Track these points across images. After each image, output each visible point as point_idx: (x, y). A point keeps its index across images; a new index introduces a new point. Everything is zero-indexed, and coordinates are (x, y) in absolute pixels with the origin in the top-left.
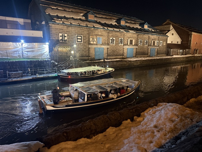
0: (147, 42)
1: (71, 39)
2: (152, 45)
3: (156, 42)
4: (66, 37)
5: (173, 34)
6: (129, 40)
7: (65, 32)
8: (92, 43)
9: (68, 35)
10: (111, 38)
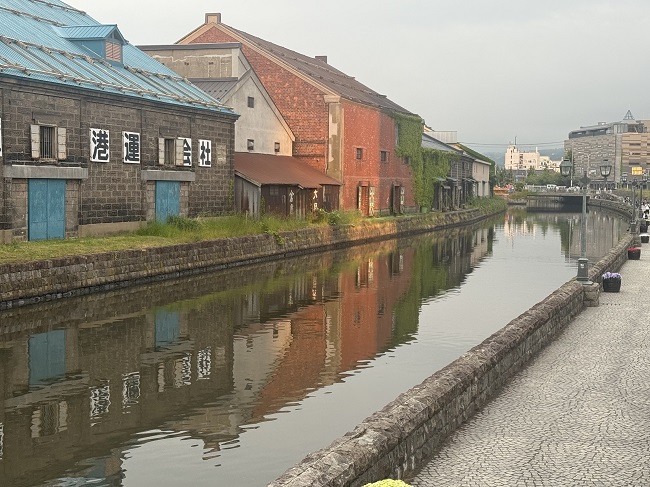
0: (132, 147)
2: (161, 161)
3: (179, 142)
5: (251, 102)
6: (35, 130)
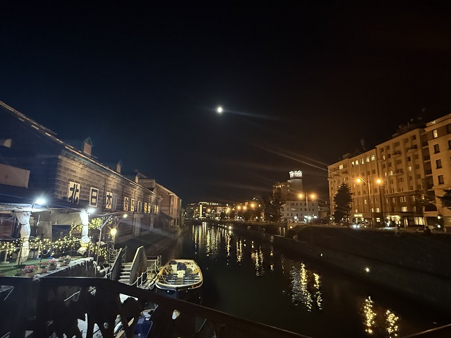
1: (83, 197)
2: (152, 212)
4: (78, 191)
6: (138, 202)
7: (77, 180)
8: (107, 206)
9: (81, 187)
10: (125, 198)
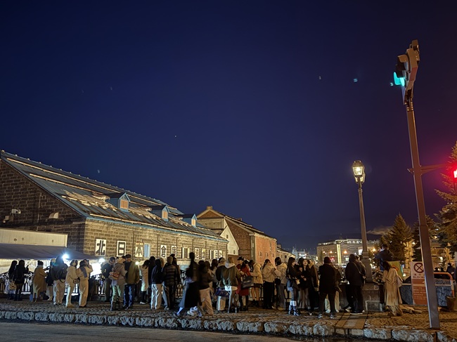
0: (204, 254)
1: (110, 249)
2: (210, 258)
3: (215, 252)
4: (104, 245)
5: (227, 237)
6: (183, 249)
7: (104, 237)
8: (137, 256)
9: (107, 242)
10: (162, 246)
